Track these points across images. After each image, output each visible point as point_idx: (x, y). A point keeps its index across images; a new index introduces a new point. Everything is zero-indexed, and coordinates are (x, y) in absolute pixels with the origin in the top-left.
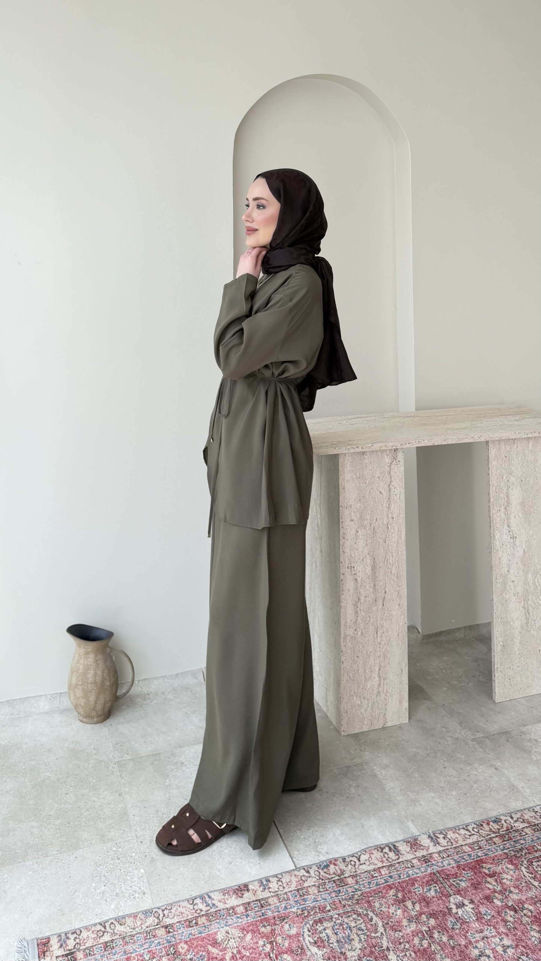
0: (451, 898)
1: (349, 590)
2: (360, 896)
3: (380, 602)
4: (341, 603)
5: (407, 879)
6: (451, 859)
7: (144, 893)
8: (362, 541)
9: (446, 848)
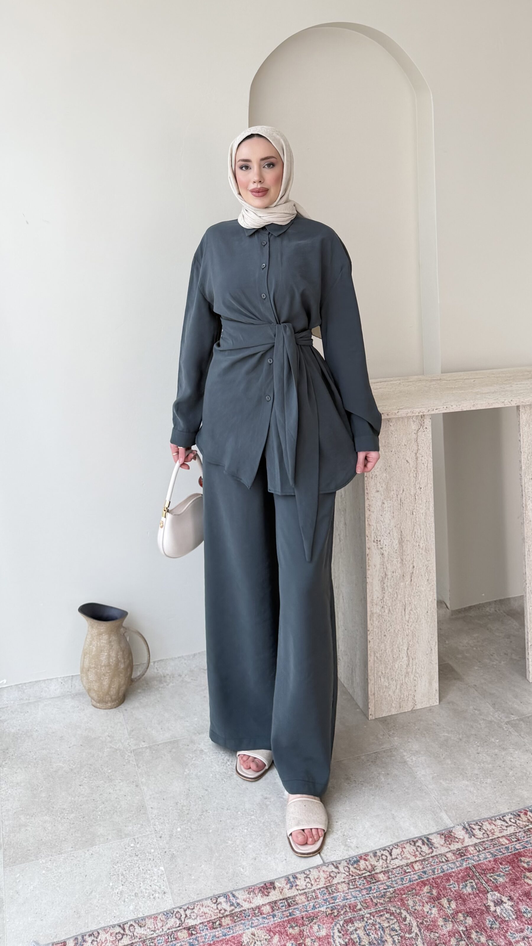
0: (489, 895)
1: (375, 566)
2: (392, 894)
3: (408, 578)
4: (367, 579)
5: (442, 874)
6: (488, 852)
7: (165, 893)
8: (389, 513)
9: (482, 840)
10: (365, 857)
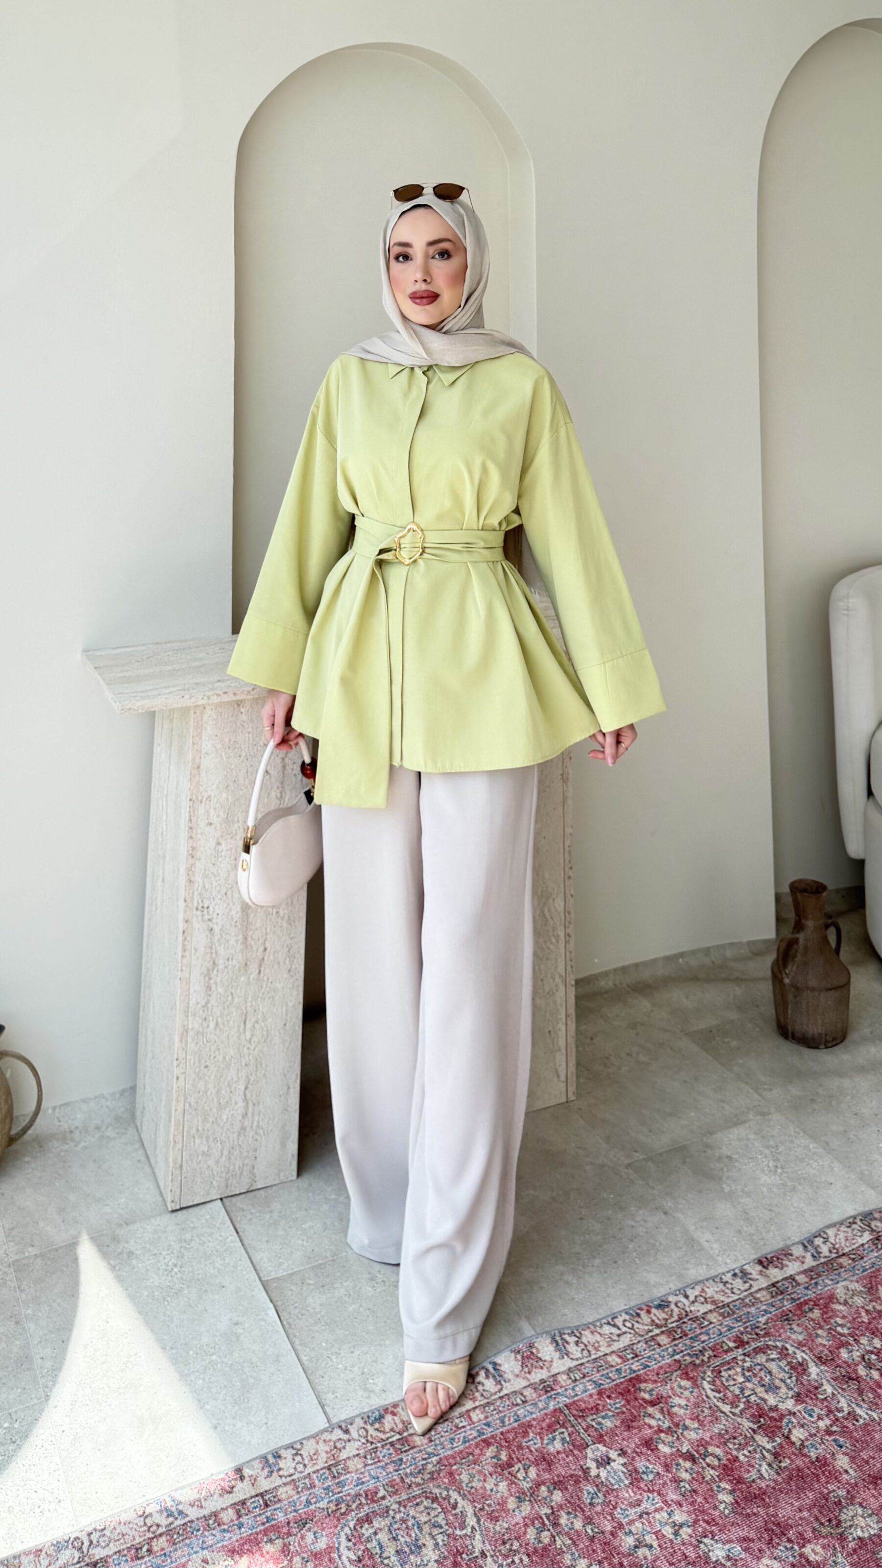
0: (589, 1451)
5: (516, 1425)
6: (588, 1381)
9: (580, 1362)
10: (393, 1409)
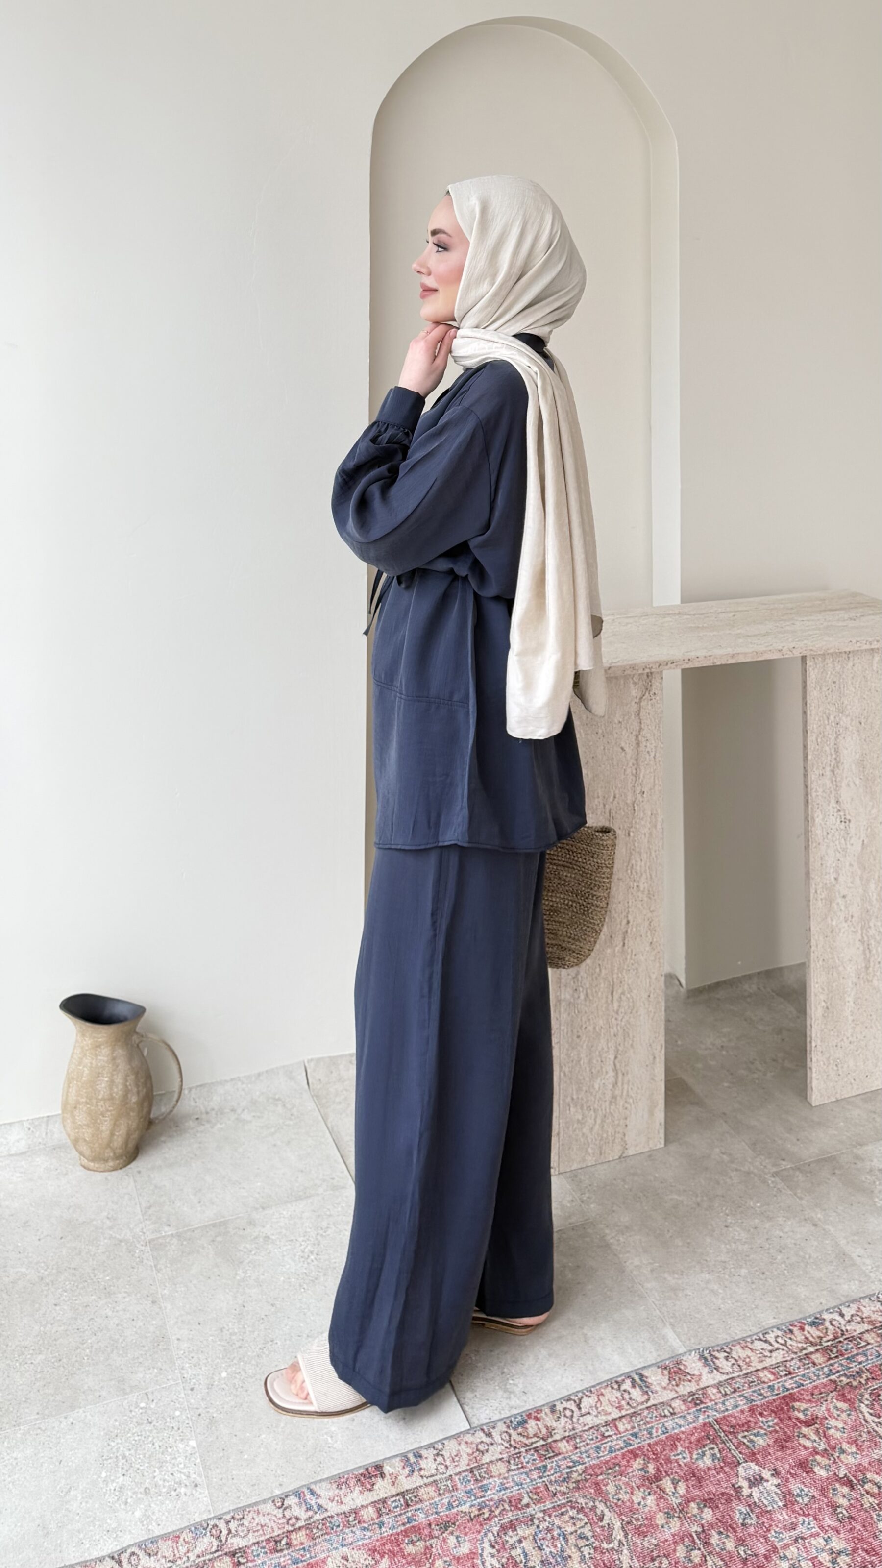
0: (740, 1469)
2: (581, 1475)
3: (618, 941)
5: (663, 1437)
6: (740, 1396)
7: (196, 1486)
9: (730, 1376)
10: (536, 1414)
